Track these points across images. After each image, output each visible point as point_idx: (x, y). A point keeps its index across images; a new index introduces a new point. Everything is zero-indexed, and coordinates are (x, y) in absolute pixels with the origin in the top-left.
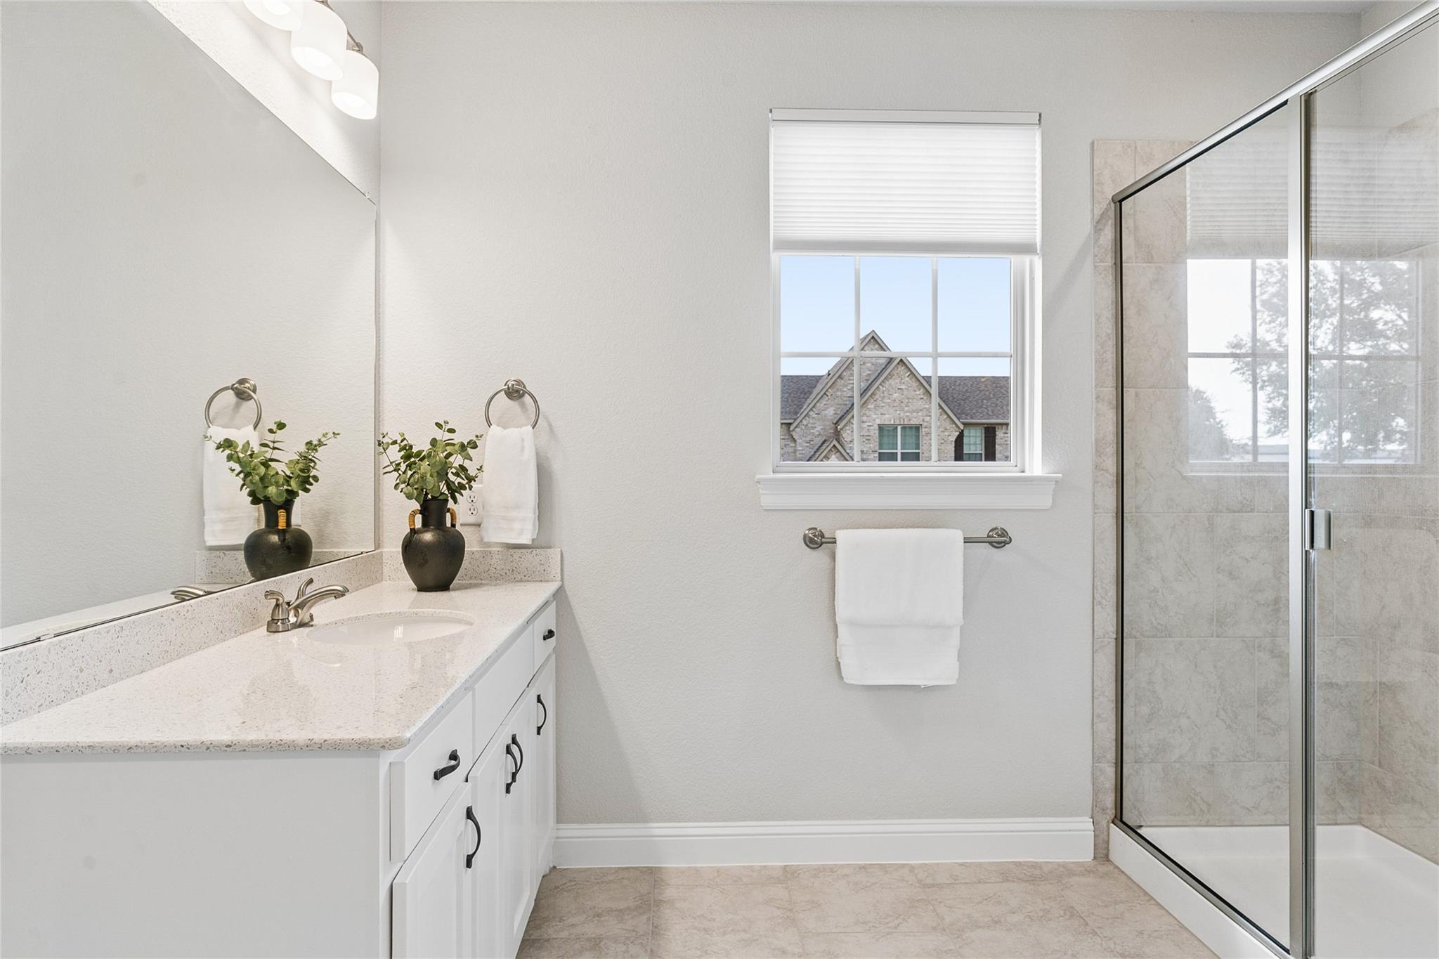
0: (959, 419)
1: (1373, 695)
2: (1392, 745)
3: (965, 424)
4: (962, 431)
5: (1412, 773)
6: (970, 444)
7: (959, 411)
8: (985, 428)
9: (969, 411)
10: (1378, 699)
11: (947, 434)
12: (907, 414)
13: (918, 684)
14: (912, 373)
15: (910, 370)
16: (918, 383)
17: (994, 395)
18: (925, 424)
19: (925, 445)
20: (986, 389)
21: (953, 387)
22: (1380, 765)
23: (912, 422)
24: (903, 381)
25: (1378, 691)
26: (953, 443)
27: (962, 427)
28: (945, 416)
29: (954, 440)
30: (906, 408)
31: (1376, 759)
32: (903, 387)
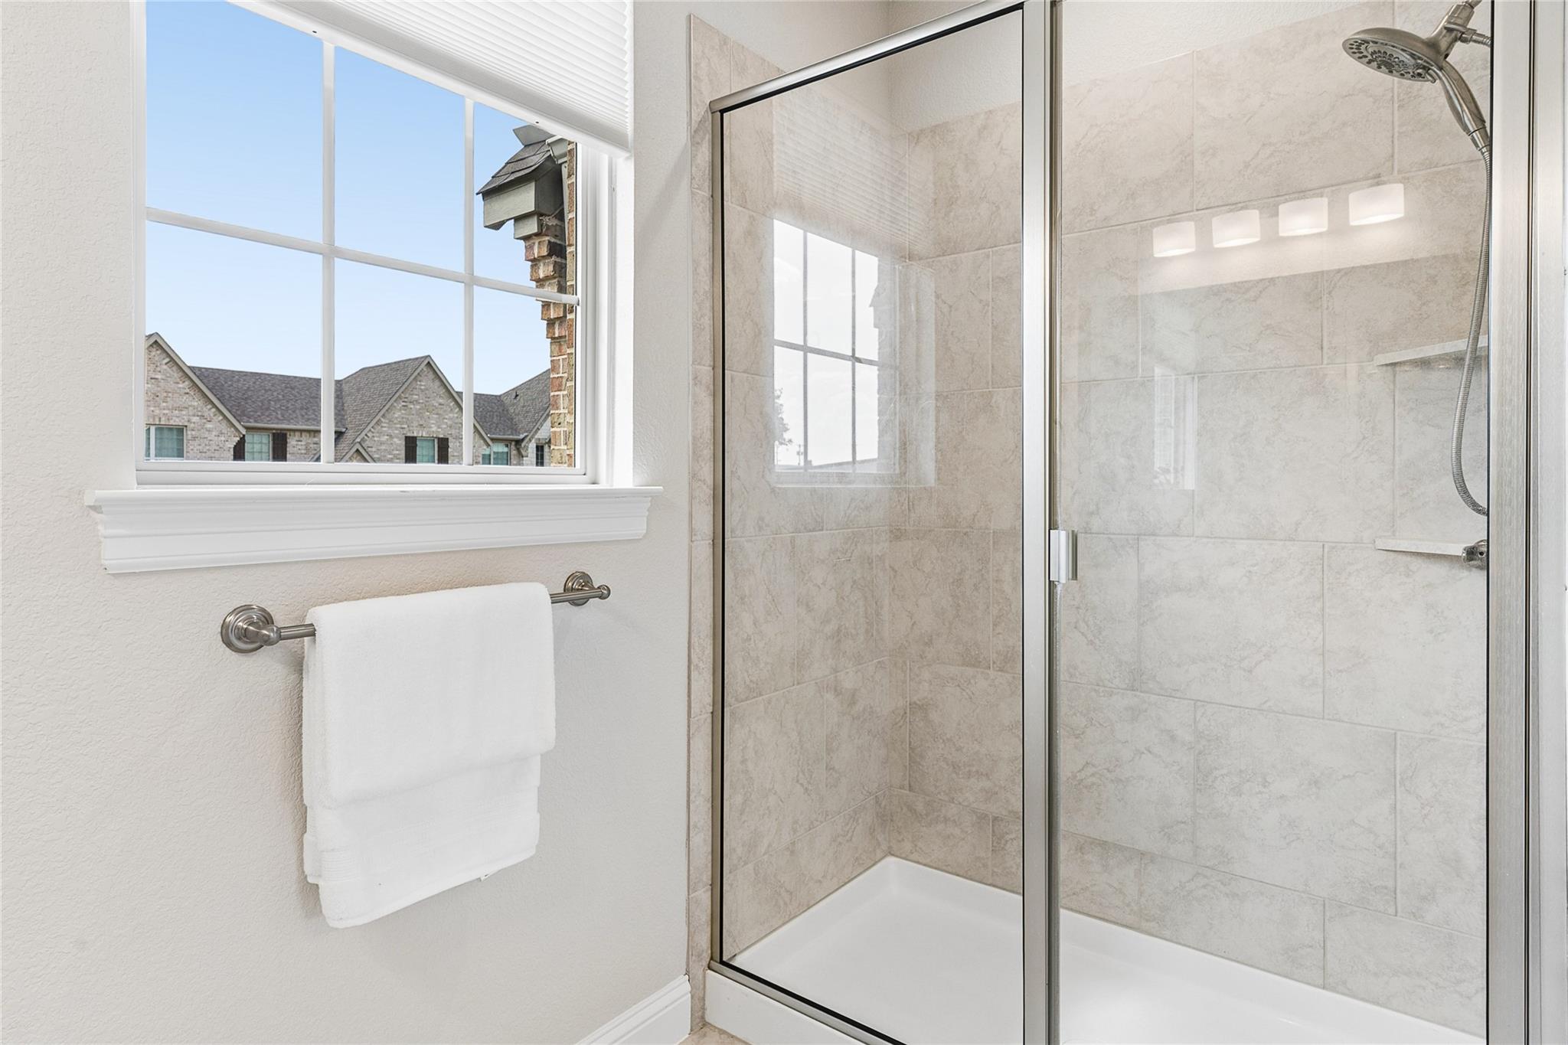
0: (239, 422)
1: (903, 716)
2: (923, 766)
3: (248, 428)
4: (244, 436)
5: (944, 792)
6: (253, 453)
7: (239, 412)
8: (274, 434)
9: (252, 413)
10: (908, 719)
11: (223, 439)
12: (166, 412)
13: (475, 877)
14: (172, 359)
15: (169, 356)
16: (181, 374)
17: (283, 396)
18: (192, 425)
19: (192, 452)
20: (272, 388)
21: (230, 383)
22: (911, 789)
23: (172, 422)
24: (158, 369)
25: (908, 712)
26: (232, 450)
27: (244, 432)
28: (221, 418)
29: (233, 446)
30: (164, 404)
31: (906, 782)
32: (159, 376)
